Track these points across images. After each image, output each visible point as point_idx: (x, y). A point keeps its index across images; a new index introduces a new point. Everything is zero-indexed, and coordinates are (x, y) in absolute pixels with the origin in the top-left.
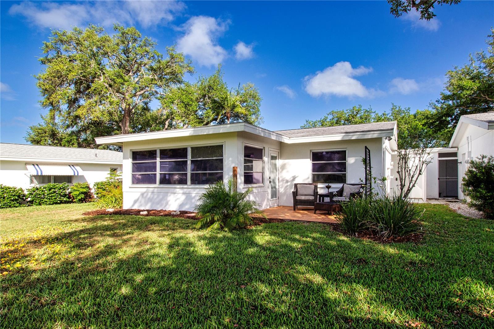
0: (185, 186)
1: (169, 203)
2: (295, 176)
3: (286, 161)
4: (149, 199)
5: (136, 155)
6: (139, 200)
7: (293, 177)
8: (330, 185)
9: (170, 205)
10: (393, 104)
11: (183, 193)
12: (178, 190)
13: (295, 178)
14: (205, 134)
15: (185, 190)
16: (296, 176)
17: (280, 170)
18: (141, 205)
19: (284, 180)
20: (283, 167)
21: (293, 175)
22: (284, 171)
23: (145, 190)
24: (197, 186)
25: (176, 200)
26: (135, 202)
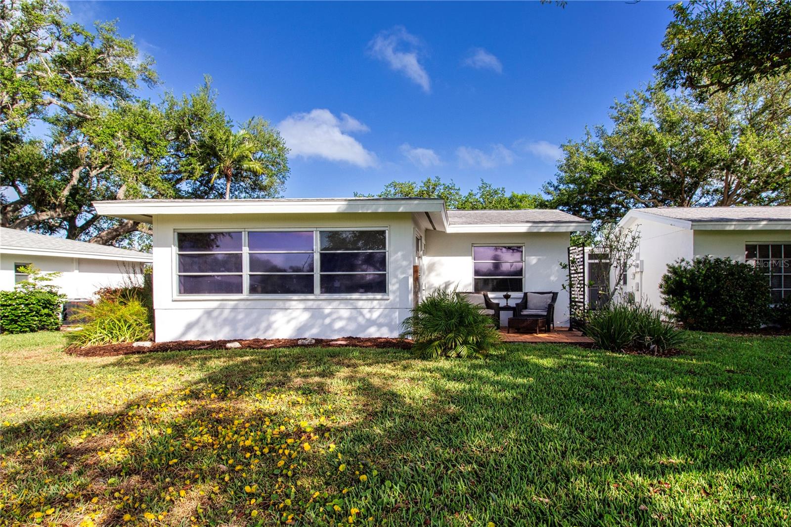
0: (311, 297)
1: (275, 326)
2: (449, 282)
3: (436, 259)
4: (226, 320)
5: (186, 240)
6: (201, 324)
7: (446, 283)
8: (509, 293)
9: (275, 330)
10: (482, 180)
11: (306, 309)
12: (293, 304)
13: (449, 285)
14: (369, 211)
15: (310, 303)
16: (451, 282)
17: (426, 273)
18: (205, 332)
19: (431, 288)
20: (431, 268)
21: (447, 280)
22: (433, 274)
23: (214, 305)
24: (336, 296)
25: (289, 322)
26: (190, 327)
